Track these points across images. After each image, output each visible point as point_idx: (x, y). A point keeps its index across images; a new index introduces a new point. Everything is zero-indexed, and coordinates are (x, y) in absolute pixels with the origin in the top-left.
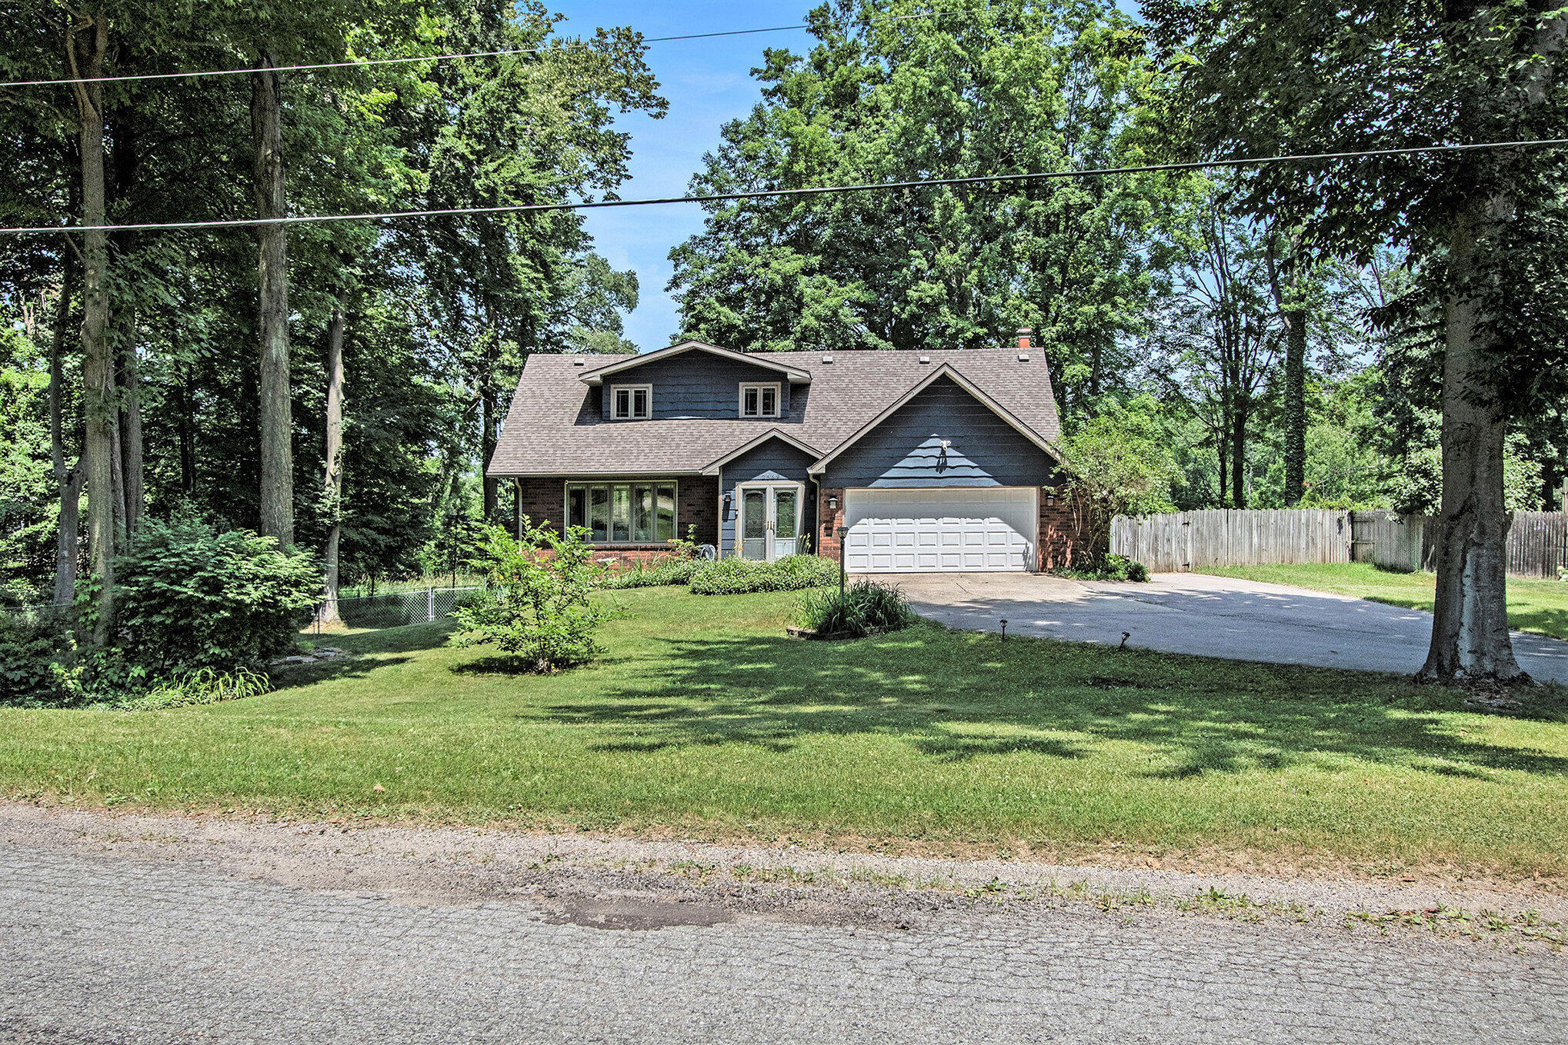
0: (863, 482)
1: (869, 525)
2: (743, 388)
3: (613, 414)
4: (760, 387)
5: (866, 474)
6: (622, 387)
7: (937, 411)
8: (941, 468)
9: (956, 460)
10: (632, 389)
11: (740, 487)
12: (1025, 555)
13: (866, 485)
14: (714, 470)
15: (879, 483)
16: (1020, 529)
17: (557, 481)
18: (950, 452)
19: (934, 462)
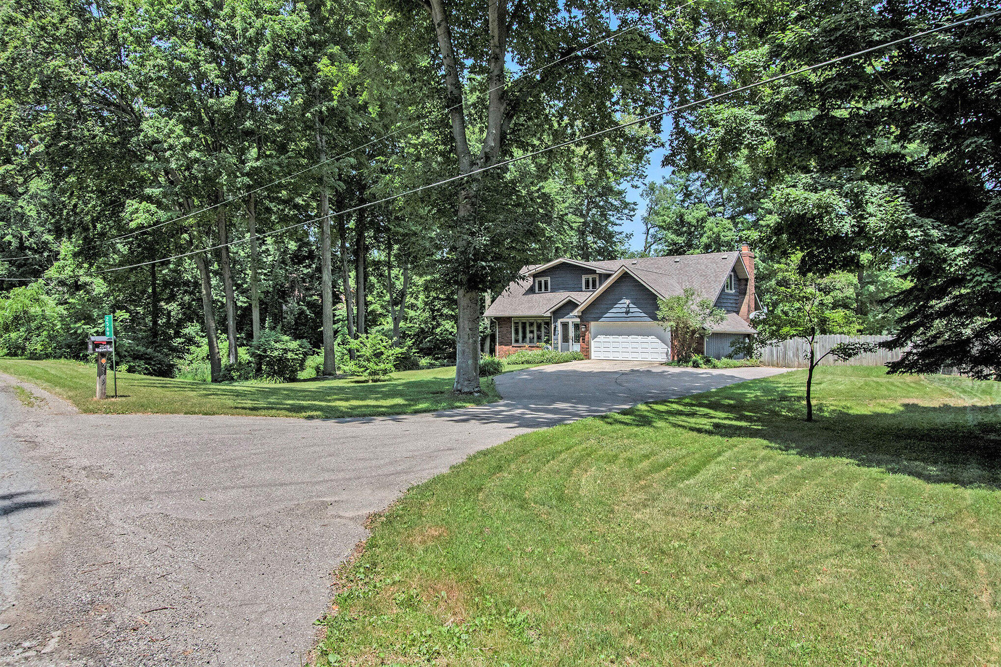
0: (597, 319)
1: (601, 338)
2: (584, 278)
3: (537, 291)
4: (590, 277)
5: (598, 315)
6: (540, 279)
7: (625, 287)
8: (627, 313)
9: (634, 309)
10: (543, 280)
11: (560, 321)
12: (667, 354)
13: (597, 321)
14: (548, 314)
15: (602, 319)
16: (664, 342)
17: (509, 319)
18: (631, 305)
19: (624, 310)
